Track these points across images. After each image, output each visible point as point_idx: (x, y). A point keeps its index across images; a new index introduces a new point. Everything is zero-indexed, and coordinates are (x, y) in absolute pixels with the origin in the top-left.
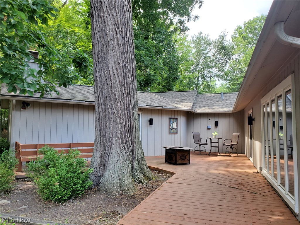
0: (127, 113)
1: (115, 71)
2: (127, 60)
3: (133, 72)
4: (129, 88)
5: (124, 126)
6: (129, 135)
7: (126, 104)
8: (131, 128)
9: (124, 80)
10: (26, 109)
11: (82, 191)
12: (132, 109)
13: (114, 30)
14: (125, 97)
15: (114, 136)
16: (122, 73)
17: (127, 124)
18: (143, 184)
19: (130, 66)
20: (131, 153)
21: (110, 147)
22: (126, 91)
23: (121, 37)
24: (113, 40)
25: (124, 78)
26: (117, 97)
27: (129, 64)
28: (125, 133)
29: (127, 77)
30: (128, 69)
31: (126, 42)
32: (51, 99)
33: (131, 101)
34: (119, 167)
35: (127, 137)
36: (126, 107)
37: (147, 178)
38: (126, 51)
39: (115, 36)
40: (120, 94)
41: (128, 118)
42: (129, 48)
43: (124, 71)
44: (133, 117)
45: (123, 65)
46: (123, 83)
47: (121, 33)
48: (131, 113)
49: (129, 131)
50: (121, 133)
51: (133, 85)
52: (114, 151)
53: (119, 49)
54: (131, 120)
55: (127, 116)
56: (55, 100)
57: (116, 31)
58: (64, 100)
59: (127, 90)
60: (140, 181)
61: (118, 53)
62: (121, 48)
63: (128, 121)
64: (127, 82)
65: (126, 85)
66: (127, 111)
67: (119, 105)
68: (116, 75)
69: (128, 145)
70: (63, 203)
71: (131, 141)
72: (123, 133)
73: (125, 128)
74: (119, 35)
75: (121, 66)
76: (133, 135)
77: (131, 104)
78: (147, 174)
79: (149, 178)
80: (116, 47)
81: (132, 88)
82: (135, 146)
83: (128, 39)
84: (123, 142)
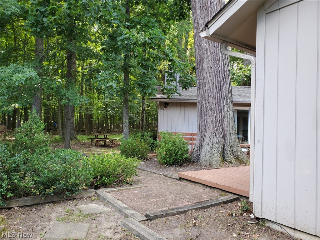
0: (218, 107)
1: (208, 74)
2: (219, 64)
3: (224, 73)
4: (221, 86)
5: (215, 117)
6: (220, 124)
7: (217, 100)
8: (222, 119)
9: (216, 80)
10: (167, 108)
11: (181, 160)
12: (223, 103)
13: (207, 42)
14: (216, 93)
15: (207, 124)
16: (214, 75)
17: (218, 115)
18: (232, 164)
19: (221, 68)
20: (222, 139)
21: (204, 133)
22: (217, 88)
23: (213, 47)
24: (206, 50)
25: (215, 79)
26: (210, 94)
27: (220, 66)
28: (216, 122)
29: (219, 77)
30: (219, 71)
31: (217, 50)
32: (182, 100)
33: (222, 96)
34: (210, 148)
35: (218, 125)
36: (217, 101)
37: (241, 161)
38: (217, 57)
39: (208, 47)
40: (212, 91)
41: (219, 110)
42: (220, 54)
43: (216, 73)
44: (224, 110)
45: (215, 68)
46: (215, 83)
47: (213, 44)
48: (222, 107)
49: (220, 121)
50: (212, 122)
51: (225, 83)
52: (207, 135)
53: (212, 56)
54: (221, 112)
55: (218, 109)
56: (186, 100)
57: (209, 42)
58: (192, 100)
59: (219, 88)
60: (230, 161)
61: (210, 60)
62: (213, 55)
63: (219, 112)
64: (218, 81)
65: (217, 84)
66: (218, 105)
67: (211, 100)
68: (209, 77)
69: (219, 132)
70: (169, 166)
71: (222, 129)
72: (214, 122)
73: (216, 118)
74: (211, 46)
75: (213, 69)
76: (224, 124)
77: (222, 99)
78: (241, 158)
79: (243, 162)
80: (209, 55)
81: (224, 86)
82: (227, 134)
83: (219, 47)
84: (214, 129)
